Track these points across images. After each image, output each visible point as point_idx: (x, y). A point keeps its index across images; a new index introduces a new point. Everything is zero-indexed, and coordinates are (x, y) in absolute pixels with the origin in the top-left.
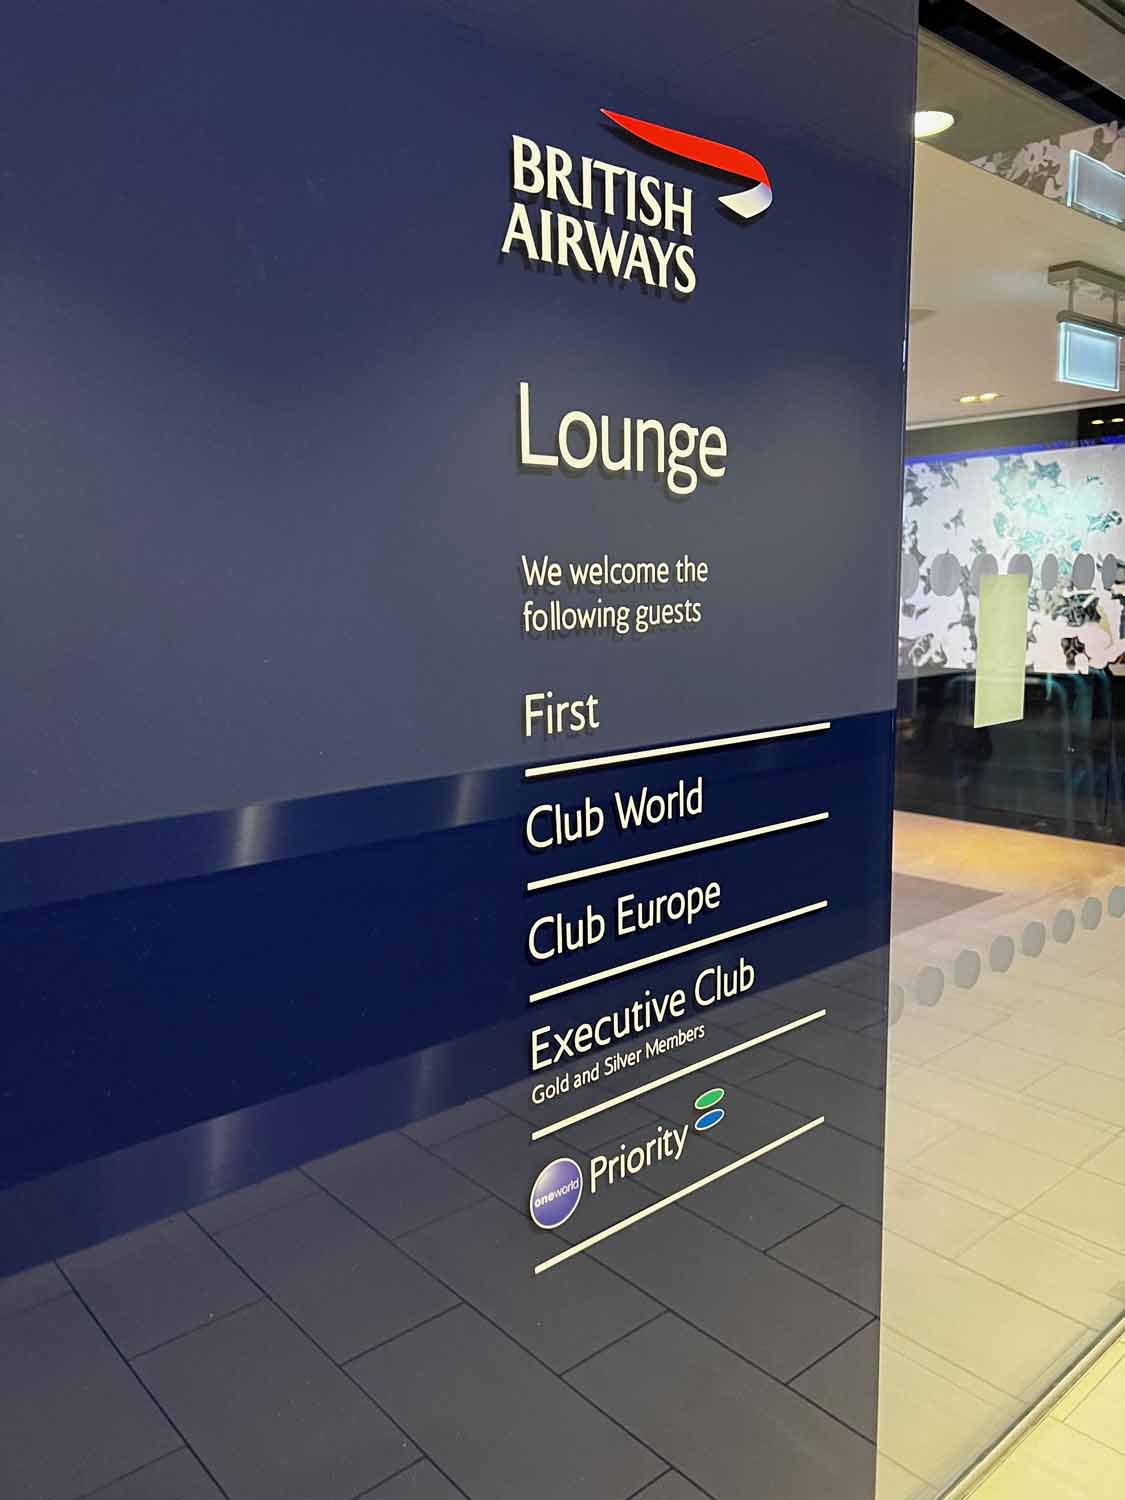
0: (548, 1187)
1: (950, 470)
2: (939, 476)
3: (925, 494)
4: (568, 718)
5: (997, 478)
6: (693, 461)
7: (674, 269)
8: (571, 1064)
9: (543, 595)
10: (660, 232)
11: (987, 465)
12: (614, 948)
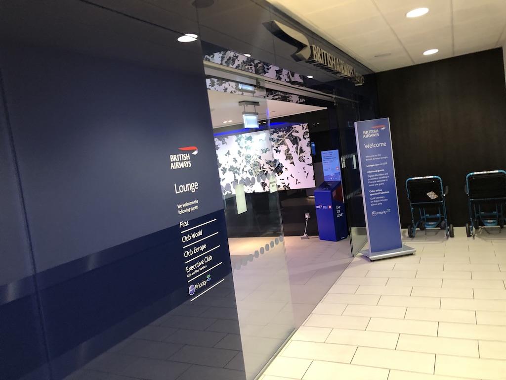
0: (191, 289)
1: (224, 140)
2: (221, 141)
3: (218, 146)
4: (185, 225)
5: (236, 141)
6: (194, 187)
7: (189, 164)
8: (192, 272)
9: (180, 209)
10: (186, 160)
11: (233, 138)
12: (194, 255)
